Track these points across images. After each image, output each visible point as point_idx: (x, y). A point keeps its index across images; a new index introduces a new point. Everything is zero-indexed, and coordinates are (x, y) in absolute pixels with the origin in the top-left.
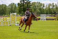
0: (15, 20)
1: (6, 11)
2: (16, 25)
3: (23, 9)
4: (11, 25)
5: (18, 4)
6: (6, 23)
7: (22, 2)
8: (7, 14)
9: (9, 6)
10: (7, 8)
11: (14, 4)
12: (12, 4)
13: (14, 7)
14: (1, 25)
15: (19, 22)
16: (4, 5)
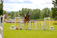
0: (49, 24)
1: (40, 15)
2: (50, 29)
3: (56, 14)
4: (45, 29)
5: (52, 9)
6: (40, 27)
7: (56, 7)
8: (41, 18)
9: (43, 10)
10: (41, 12)
11: (47, 8)
12: (45, 8)
13: (47, 11)
14: (36, 29)
15: (53, 26)
16: (38, 9)
